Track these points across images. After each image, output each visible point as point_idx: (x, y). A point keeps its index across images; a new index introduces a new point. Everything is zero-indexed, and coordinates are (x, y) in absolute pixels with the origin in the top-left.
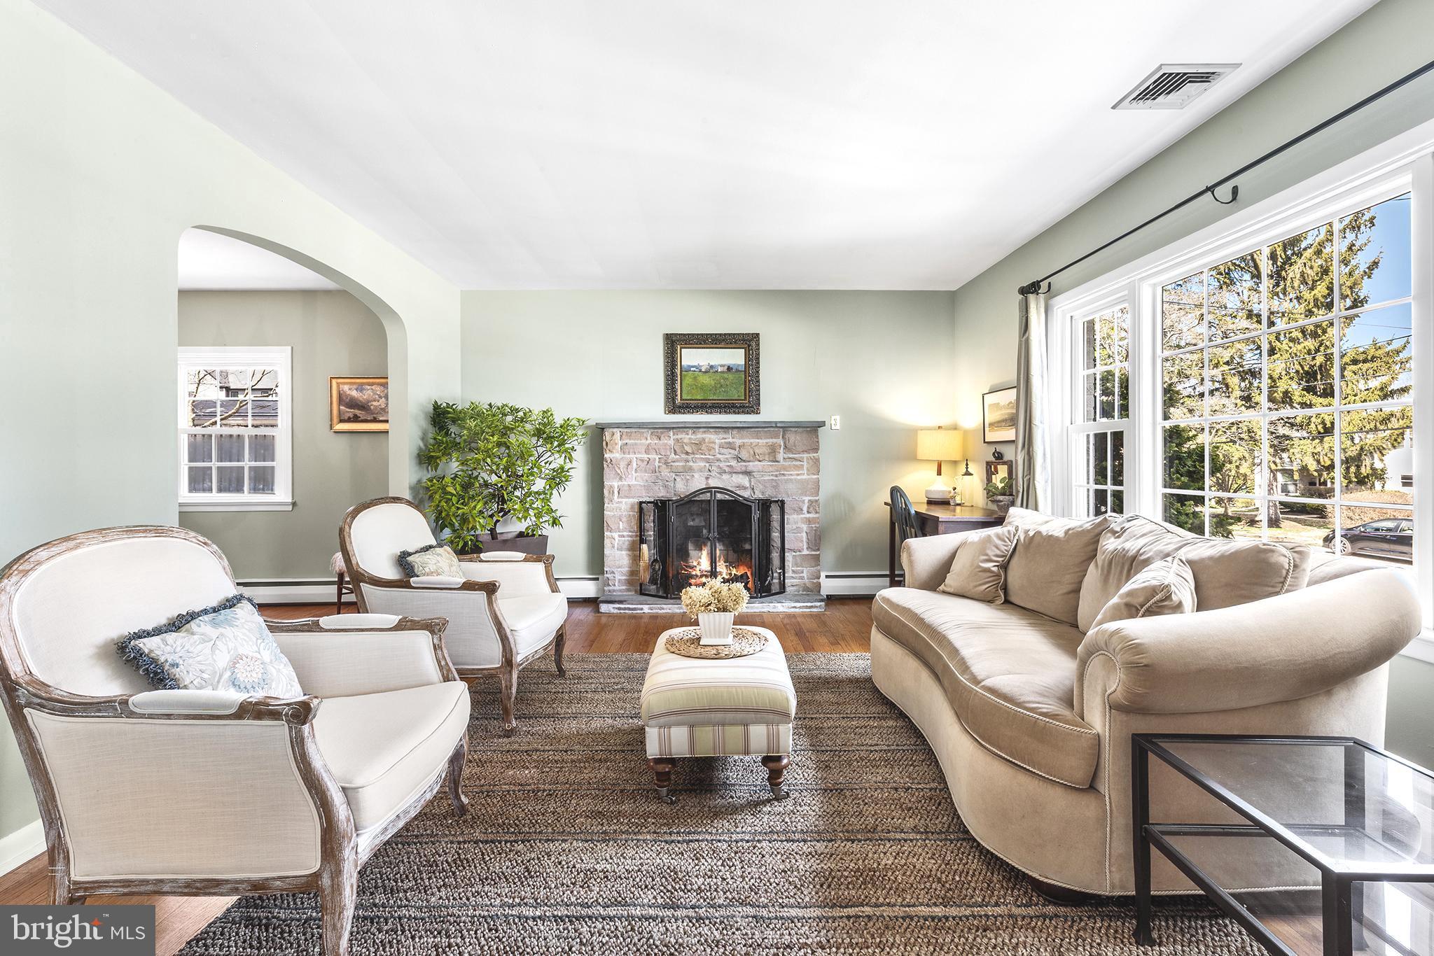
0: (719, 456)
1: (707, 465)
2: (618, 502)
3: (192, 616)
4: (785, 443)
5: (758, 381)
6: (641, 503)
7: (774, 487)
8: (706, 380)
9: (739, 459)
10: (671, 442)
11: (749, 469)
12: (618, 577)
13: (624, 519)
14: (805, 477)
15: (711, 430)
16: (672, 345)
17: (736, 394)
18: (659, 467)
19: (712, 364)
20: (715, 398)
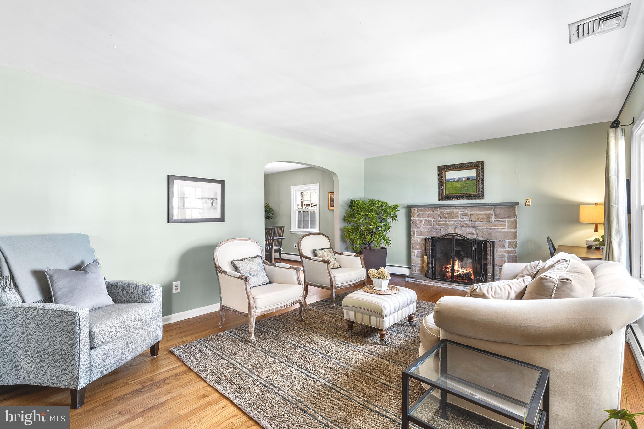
0: (460, 219)
1: (455, 223)
2: (417, 238)
3: (246, 258)
4: (495, 213)
5: (483, 184)
6: (425, 239)
7: (489, 234)
8: (457, 185)
9: (470, 221)
10: (439, 213)
11: (476, 225)
12: (417, 268)
13: (419, 245)
14: (507, 230)
15: (457, 208)
16: (441, 171)
17: (473, 190)
18: (433, 223)
19: (460, 177)
20: (461, 193)
